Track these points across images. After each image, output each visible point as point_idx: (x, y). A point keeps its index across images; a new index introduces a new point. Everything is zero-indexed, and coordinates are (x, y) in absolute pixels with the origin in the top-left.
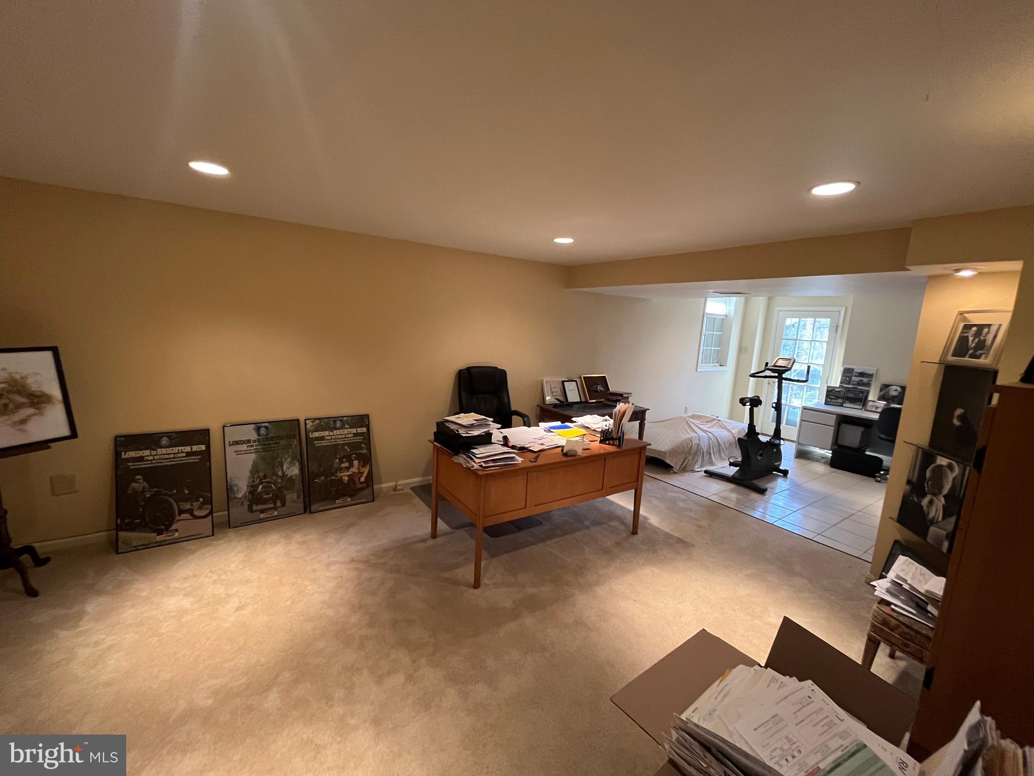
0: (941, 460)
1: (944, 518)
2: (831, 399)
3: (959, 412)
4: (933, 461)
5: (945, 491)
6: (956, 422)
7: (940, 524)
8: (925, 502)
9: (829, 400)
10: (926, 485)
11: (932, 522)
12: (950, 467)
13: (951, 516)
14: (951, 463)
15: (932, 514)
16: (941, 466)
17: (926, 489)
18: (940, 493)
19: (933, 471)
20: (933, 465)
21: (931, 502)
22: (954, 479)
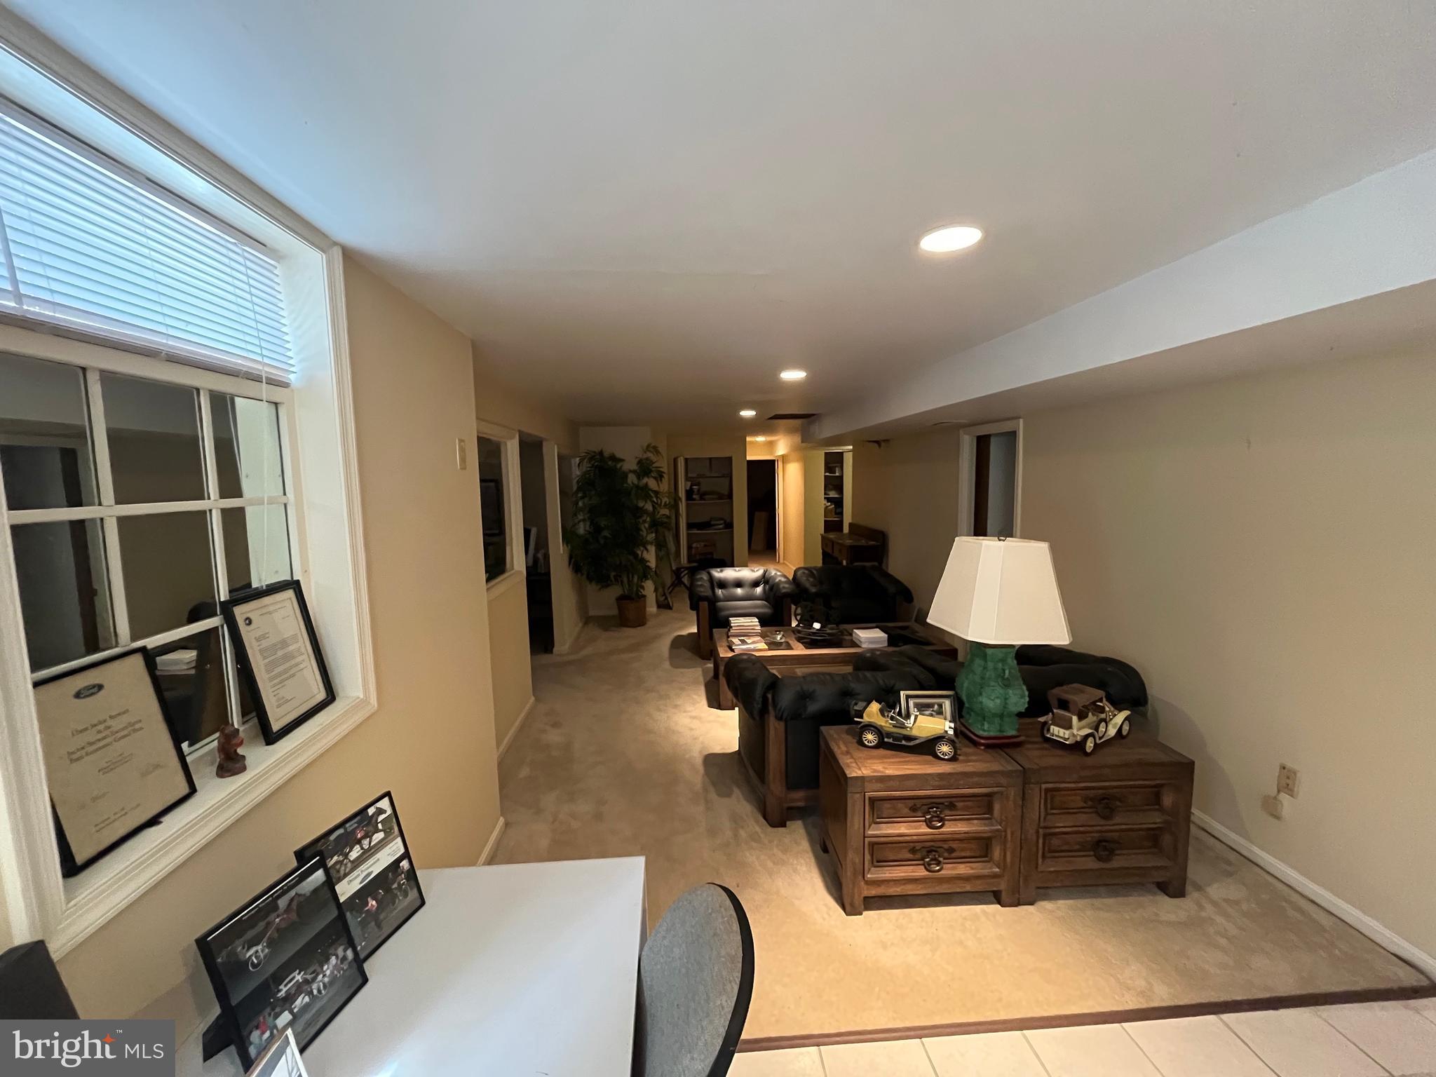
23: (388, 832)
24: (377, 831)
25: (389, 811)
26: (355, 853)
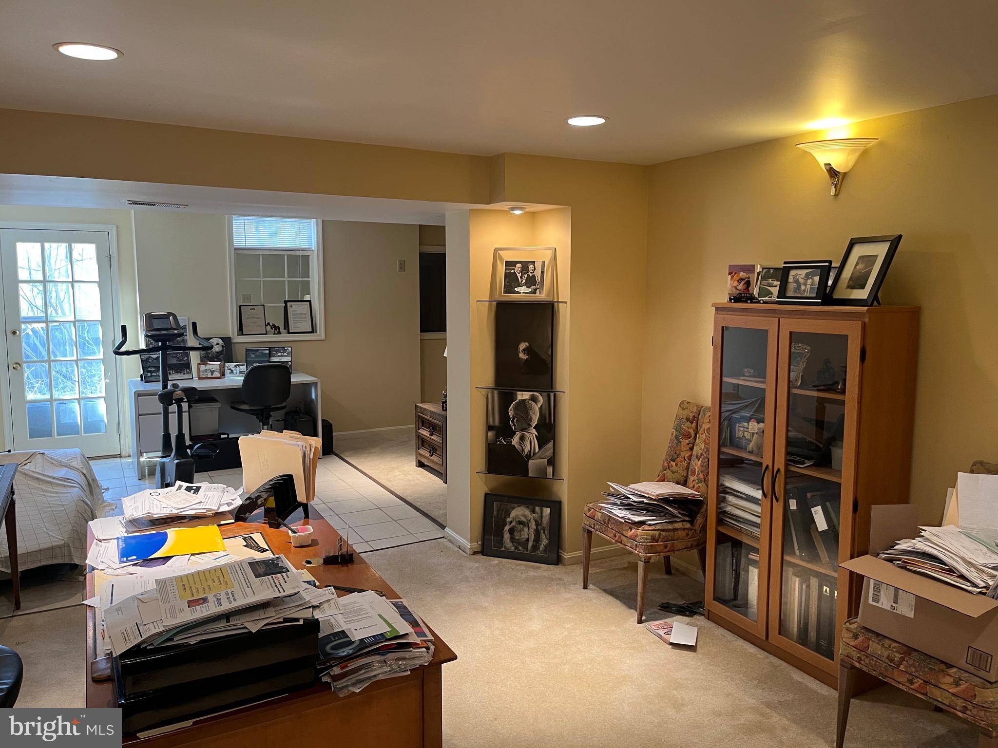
0: (522, 395)
1: (540, 448)
2: (151, 372)
3: (523, 346)
4: (512, 397)
5: (535, 422)
6: (522, 356)
7: (538, 455)
8: (515, 440)
9: (149, 374)
10: (511, 424)
11: (529, 456)
12: (534, 399)
13: (547, 442)
14: (533, 395)
15: (527, 449)
16: (524, 401)
17: (513, 427)
18: (530, 426)
19: (516, 408)
20: (514, 403)
21: (522, 438)
22: (541, 409)
23: (288, 354)
24: (286, 353)
25: (290, 351)
26: (279, 354)
